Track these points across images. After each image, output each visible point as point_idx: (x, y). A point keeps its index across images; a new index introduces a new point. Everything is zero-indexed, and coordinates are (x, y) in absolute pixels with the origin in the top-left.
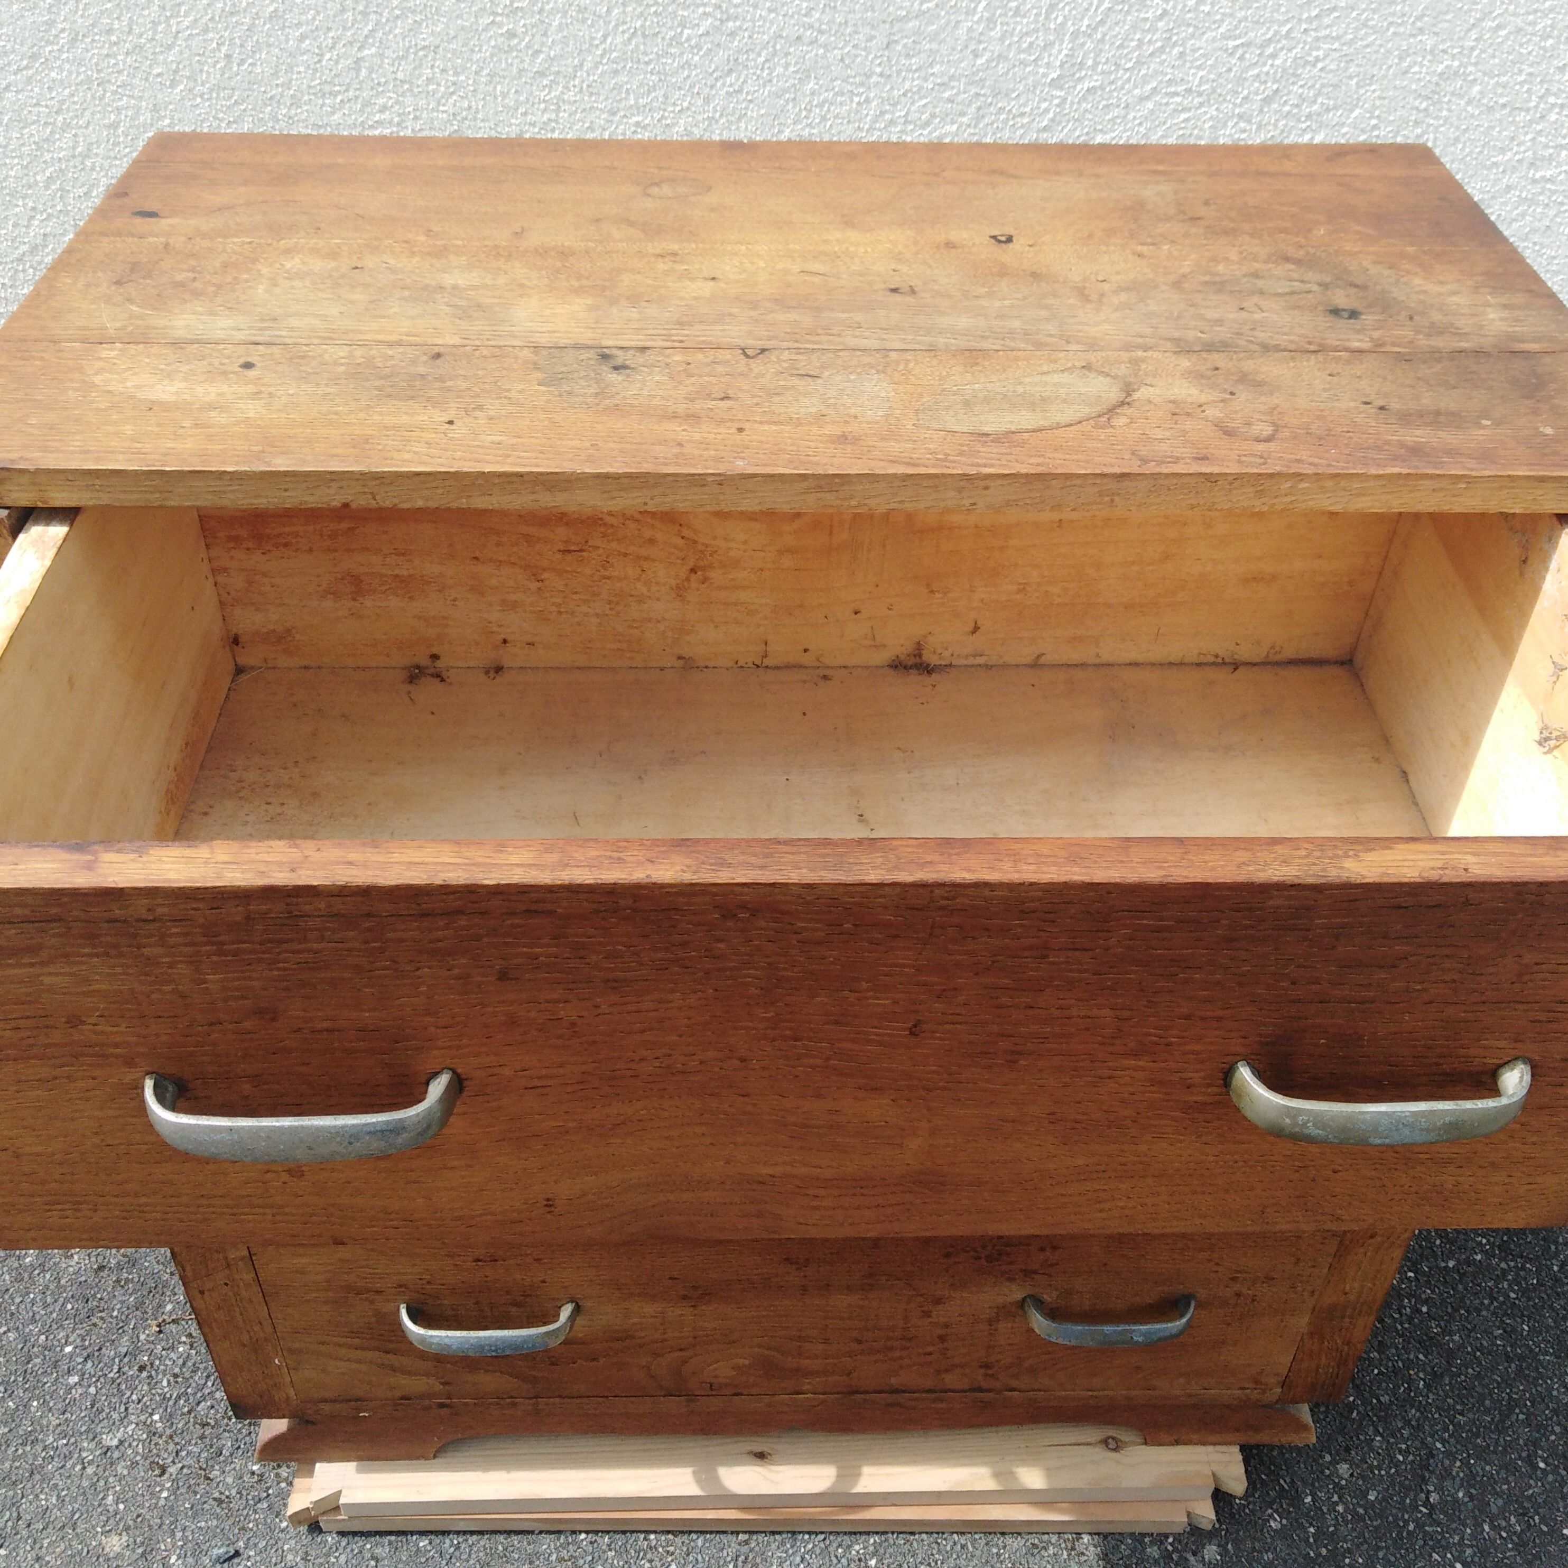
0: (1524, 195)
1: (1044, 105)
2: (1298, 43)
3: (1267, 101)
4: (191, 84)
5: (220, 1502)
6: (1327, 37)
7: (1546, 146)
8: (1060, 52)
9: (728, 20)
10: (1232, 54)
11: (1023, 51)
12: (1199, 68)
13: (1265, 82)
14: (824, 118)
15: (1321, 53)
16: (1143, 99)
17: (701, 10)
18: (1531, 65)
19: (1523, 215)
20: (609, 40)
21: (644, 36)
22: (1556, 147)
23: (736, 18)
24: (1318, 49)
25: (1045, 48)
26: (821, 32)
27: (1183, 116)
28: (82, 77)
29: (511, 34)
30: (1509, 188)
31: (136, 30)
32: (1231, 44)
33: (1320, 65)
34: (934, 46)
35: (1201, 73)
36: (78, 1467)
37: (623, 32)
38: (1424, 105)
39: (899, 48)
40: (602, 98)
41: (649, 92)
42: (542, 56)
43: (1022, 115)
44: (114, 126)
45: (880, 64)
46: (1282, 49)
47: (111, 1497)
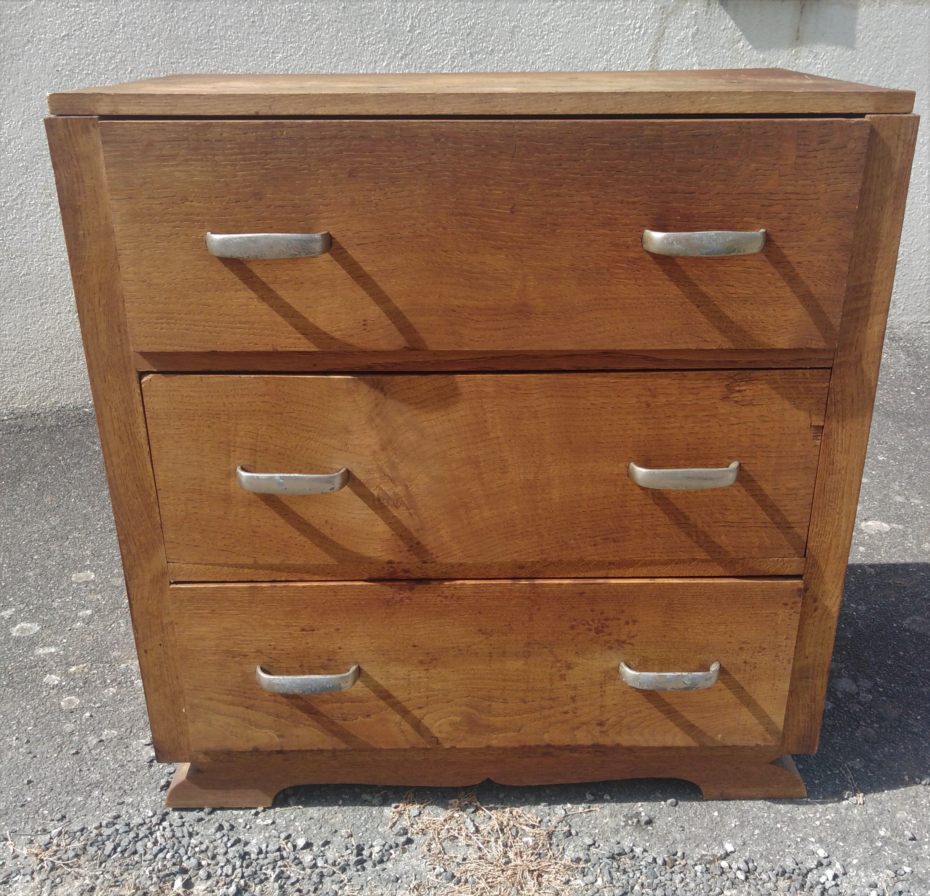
1: (407, 38)
3: (468, 35)
4: (159, 38)
7: (546, 46)
8: (409, 23)
10: (456, 22)
11: (399, 23)
12: (448, 26)
13: (467, 30)
14: (345, 44)
16: (434, 35)
19: (545, 65)
22: (549, 46)
25: (404, 22)
28: (126, 37)
29: (253, 22)
30: (539, 58)
31: (143, 23)
34: (374, 22)
35: (448, 28)
38: (511, 35)
39: (364, 23)
43: (401, 41)
44: (134, 51)
45: (359, 28)
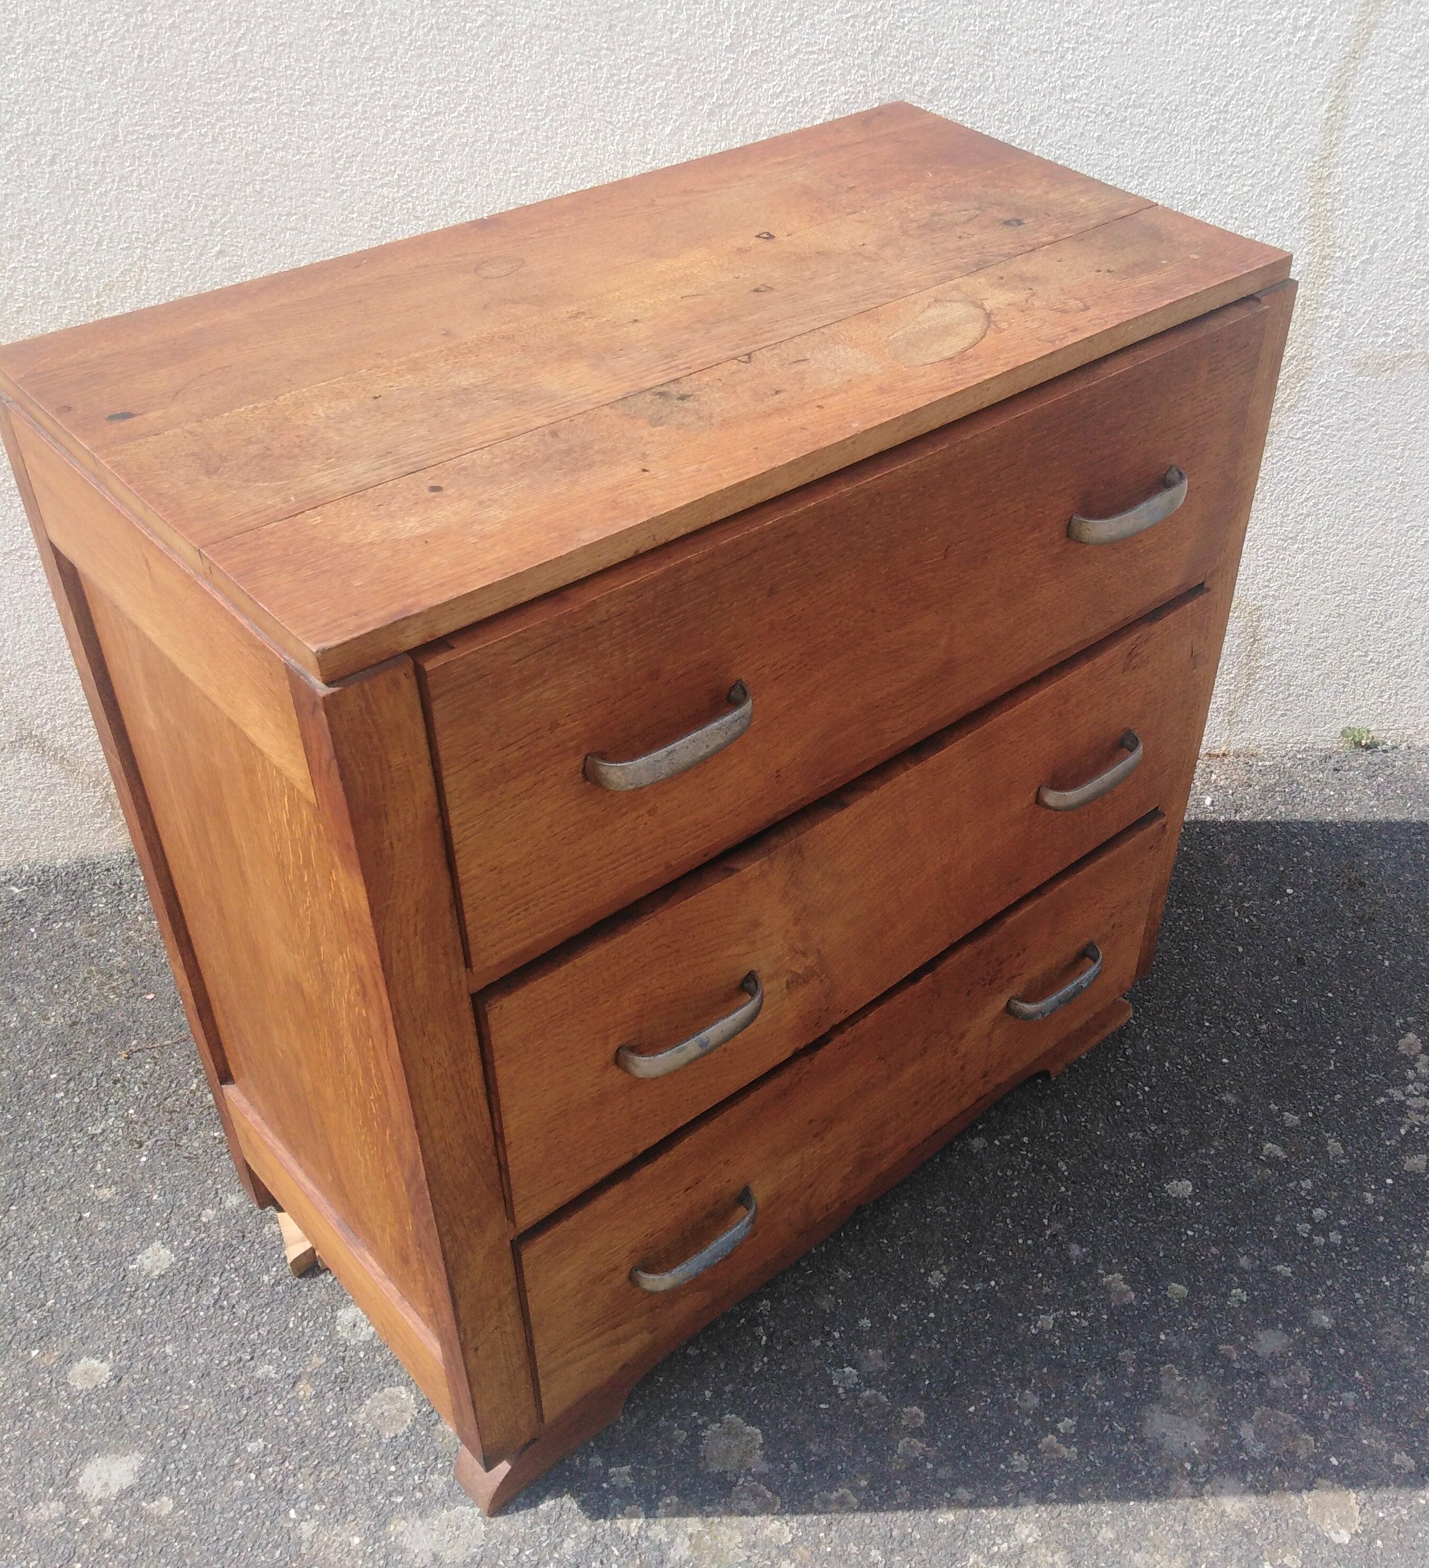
0: (1061, 111)
1: (723, 65)
2: (890, 14)
3: (875, 54)
4: (114, 78)
5: (189, 1159)
6: (908, 9)
7: (1069, 77)
8: (729, 27)
9: (496, 15)
10: (846, 23)
11: (705, 28)
12: (825, 34)
13: (872, 41)
14: (571, 82)
15: (906, 20)
16: (790, 57)
17: (477, 10)
18: (1048, 22)
19: (1064, 125)
20: (414, 33)
21: (438, 29)
22: (1075, 77)
23: (502, 14)
24: (904, 17)
25: (718, 25)
26: (562, 21)
27: (820, 68)
28: (33, 76)
29: (344, 32)
30: (1050, 108)
31: (73, 41)
32: (844, 16)
33: (907, 28)
34: (642, 27)
35: (827, 37)
36: (70, 1150)
37: (423, 27)
38: (982, 52)
39: (618, 29)
40: (412, 74)
41: (446, 69)
42: (367, 47)
43: (710, 72)
44: (58, 111)
45: (606, 42)
46: (879, 18)
47: (99, 1166)
